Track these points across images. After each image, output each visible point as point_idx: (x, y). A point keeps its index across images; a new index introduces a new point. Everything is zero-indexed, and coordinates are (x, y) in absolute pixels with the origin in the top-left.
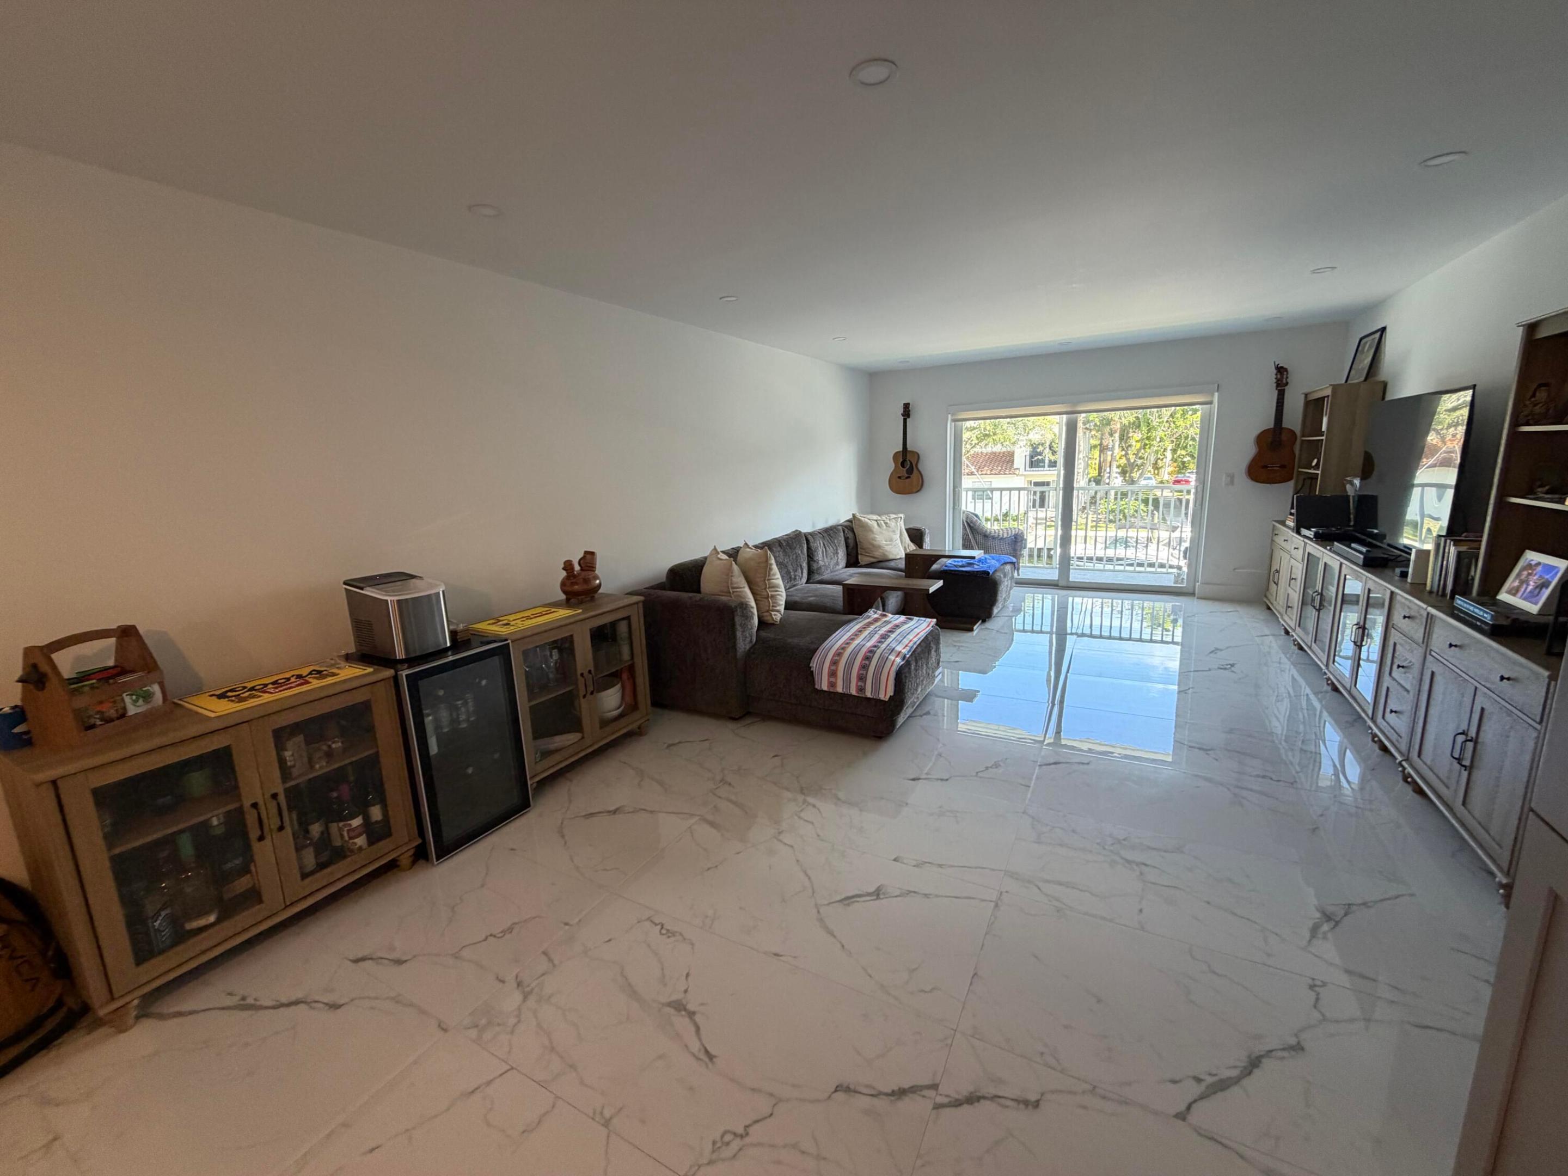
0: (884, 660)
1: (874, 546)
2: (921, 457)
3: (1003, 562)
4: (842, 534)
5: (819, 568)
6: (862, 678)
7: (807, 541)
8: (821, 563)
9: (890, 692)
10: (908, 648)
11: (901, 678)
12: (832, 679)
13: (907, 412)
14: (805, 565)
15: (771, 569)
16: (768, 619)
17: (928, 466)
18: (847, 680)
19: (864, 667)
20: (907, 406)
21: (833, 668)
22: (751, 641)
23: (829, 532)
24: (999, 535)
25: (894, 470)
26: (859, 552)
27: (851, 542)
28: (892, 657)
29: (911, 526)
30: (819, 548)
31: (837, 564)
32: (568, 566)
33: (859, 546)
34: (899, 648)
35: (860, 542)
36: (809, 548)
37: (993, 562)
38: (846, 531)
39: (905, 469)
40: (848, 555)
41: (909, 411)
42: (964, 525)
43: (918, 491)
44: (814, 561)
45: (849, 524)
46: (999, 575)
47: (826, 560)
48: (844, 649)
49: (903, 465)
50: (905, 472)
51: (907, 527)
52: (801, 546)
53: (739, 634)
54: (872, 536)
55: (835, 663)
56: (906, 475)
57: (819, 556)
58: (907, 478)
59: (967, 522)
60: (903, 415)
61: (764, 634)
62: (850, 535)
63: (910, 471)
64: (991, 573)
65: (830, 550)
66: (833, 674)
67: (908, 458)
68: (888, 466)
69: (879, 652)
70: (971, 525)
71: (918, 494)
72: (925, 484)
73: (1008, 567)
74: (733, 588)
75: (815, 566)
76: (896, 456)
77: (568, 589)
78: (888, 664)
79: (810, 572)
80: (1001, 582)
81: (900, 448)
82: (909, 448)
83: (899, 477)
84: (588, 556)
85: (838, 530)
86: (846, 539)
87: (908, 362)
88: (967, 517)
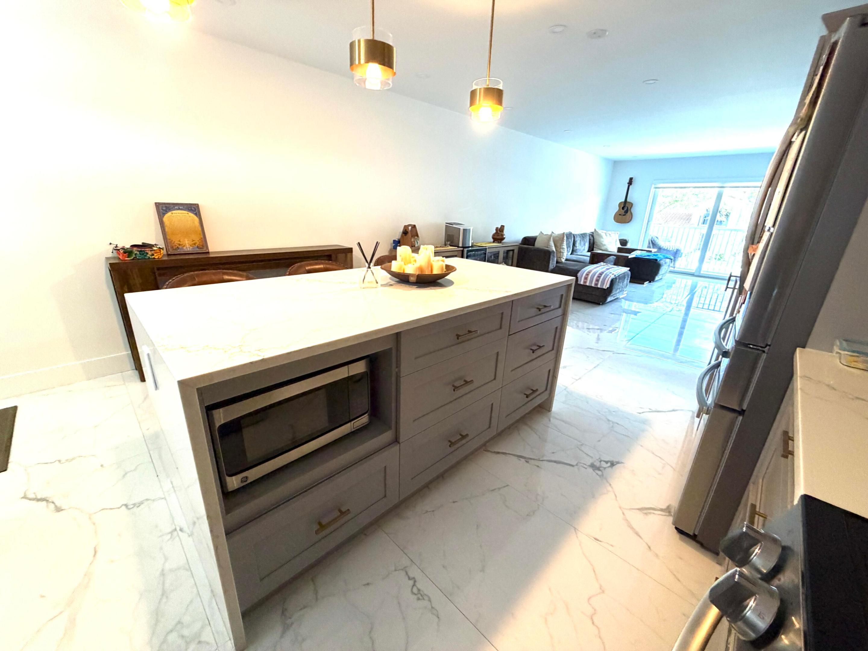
0: (607, 275)
1: (602, 244)
2: (633, 206)
3: (665, 257)
4: (588, 237)
5: (577, 250)
6: (597, 280)
7: (574, 236)
8: (578, 248)
9: (608, 286)
10: (617, 274)
11: (612, 282)
12: (585, 280)
13: (631, 182)
14: (571, 247)
15: (564, 241)
16: (559, 260)
17: (636, 211)
18: (591, 281)
19: (599, 277)
20: (631, 179)
21: (586, 276)
22: (554, 266)
23: (583, 236)
24: (667, 249)
25: (618, 211)
26: (595, 246)
27: (592, 241)
28: (611, 275)
29: (621, 238)
30: (578, 240)
31: (584, 250)
32: (497, 229)
33: (595, 244)
34: (613, 273)
35: (596, 242)
36: (574, 240)
37: (661, 256)
38: (590, 236)
39: (624, 211)
40: (589, 247)
41: (632, 182)
42: (649, 242)
43: (628, 222)
44: (575, 246)
45: (591, 234)
46: (662, 262)
47: (580, 247)
48: (591, 271)
49: (623, 208)
50: (623, 212)
51: (620, 239)
52: (571, 239)
53: (551, 262)
54: (602, 240)
55: (587, 275)
56: (624, 214)
57: (577, 244)
58: (624, 215)
59: (651, 241)
60: (628, 183)
61: (558, 265)
62: (592, 238)
63: (626, 212)
64: (658, 260)
65: (582, 243)
66: (586, 278)
67: (627, 205)
68: (615, 208)
69: (605, 273)
70: (653, 242)
71: (629, 223)
72: (632, 220)
73: (668, 260)
74: (550, 246)
75: (575, 248)
76: (620, 203)
77: (495, 237)
78: (608, 277)
79: (573, 251)
80: (663, 265)
81: (623, 200)
82: (628, 200)
83: (620, 215)
84: (502, 227)
85: (587, 235)
86: (590, 240)
87: (636, 157)
88: (652, 238)
